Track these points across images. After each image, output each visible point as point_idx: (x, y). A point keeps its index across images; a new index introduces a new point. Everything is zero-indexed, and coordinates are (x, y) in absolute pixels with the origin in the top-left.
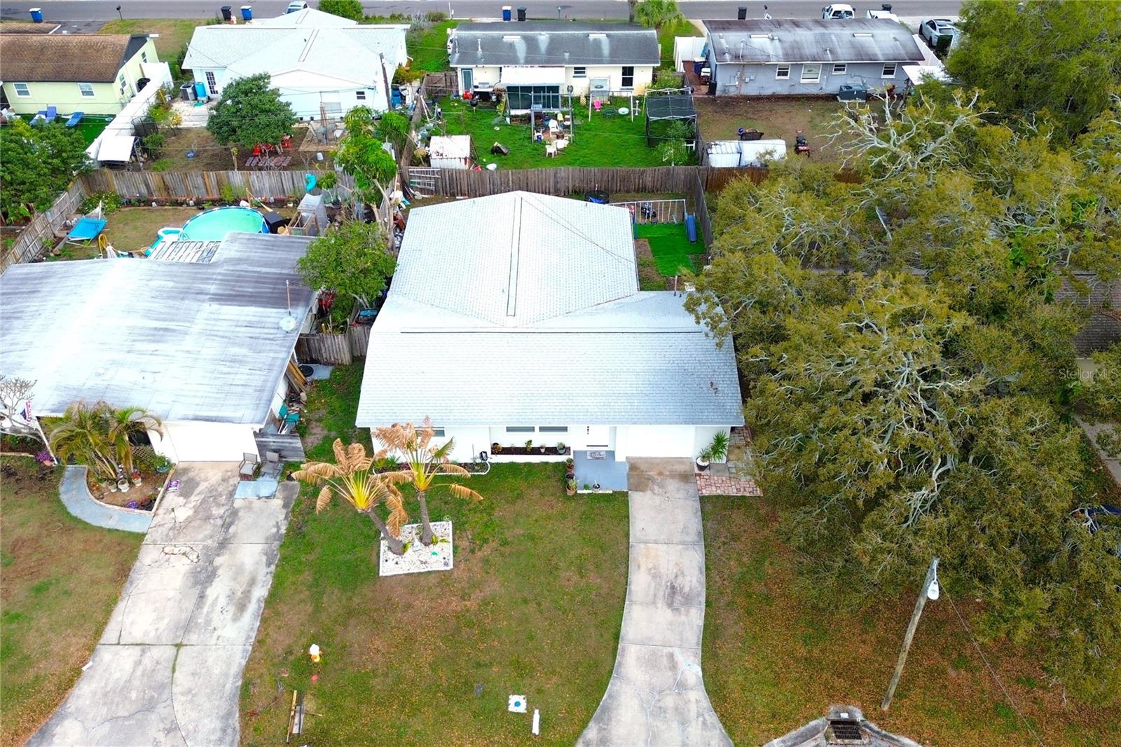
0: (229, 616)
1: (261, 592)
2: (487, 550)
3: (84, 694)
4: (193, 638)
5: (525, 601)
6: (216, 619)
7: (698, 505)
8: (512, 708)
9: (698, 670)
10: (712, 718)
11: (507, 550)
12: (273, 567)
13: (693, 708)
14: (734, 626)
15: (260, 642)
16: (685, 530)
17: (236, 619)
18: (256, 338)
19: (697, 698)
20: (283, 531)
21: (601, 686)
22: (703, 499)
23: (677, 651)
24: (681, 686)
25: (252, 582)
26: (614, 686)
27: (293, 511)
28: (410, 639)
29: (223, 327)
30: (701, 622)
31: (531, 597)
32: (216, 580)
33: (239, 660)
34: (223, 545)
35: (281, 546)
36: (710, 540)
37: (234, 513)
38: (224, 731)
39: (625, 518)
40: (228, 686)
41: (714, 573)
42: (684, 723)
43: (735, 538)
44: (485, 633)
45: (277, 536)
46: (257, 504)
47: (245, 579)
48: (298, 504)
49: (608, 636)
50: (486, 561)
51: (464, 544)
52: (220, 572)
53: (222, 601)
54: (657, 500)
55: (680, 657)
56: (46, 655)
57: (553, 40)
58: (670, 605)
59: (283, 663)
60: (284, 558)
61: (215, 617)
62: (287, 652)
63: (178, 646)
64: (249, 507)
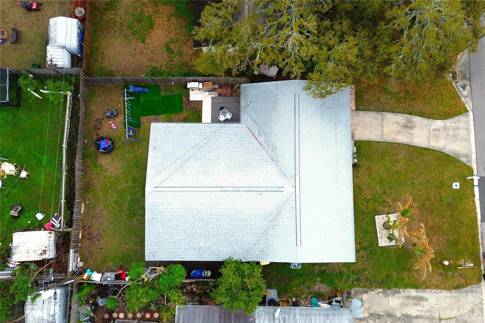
0: (425, 303)
1: (413, 292)
2: (389, 200)
4: (436, 315)
5: (413, 184)
6: (427, 307)
7: (362, 112)
8: (458, 187)
9: (439, 121)
10: (456, 119)
11: (388, 192)
12: (401, 290)
13: (453, 125)
14: (419, 105)
15: (437, 287)
16: (377, 119)
17: (426, 300)
19: (449, 123)
20: (381, 290)
21: (447, 156)
22: (357, 110)
23: (431, 128)
24: (445, 128)
25: (409, 297)
26: (446, 151)
27: (369, 288)
30: (419, 118)
31: (410, 182)
32: (408, 313)
33: (445, 294)
34: (390, 315)
35: (389, 289)
36: (381, 109)
37: (372, 315)
38: (472, 292)
39: (369, 143)
40: (455, 295)
41: (396, 110)
42: (458, 128)
43: (379, 99)
44: (428, 199)
45: (384, 292)
46: (366, 305)
47: (407, 301)
48: (364, 286)
49: (426, 152)
50: (393, 200)
51: (386, 210)
52: (404, 313)
53: (419, 308)
54: (358, 128)
55: (434, 127)
58: (412, 128)
59: (446, 276)
60: (396, 286)
61: (426, 308)
62: (441, 274)
63: (440, 320)
64: (369, 309)
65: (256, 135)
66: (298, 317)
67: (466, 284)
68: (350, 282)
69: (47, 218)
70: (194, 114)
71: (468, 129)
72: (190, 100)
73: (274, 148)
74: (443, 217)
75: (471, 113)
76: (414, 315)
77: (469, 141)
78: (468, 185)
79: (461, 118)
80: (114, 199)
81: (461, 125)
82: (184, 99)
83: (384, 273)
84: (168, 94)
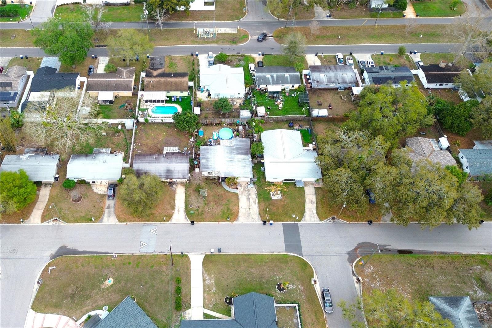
1: (257, 201)
2: (285, 196)
3: (240, 214)
4: (250, 207)
5: (292, 203)
6: (253, 205)
8: (293, 217)
9: (315, 211)
10: (318, 217)
11: (288, 196)
12: (257, 198)
13: (315, 216)
14: (320, 206)
15: (259, 208)
16: (313, 193)
17: (255, 205)
18: (245, 162)
19: (316, 215)
20: (257, 193)
21: (304, 214)
22: (315, 188)
23: (313, 209)
24: (313, 214)
25: (255, 200)
26: (305, 214)
27: (257, 189)
28: (278, 208)
29: (240, 160)
30: (315, 206)
32: (250, 199)
33: (258, 210)
34: (249, 194)
35: (257, 195)
36: (316, 194)
37: (249, 190)
39: (304, 191)
40: (257, 213)
41: (317, 199)
42: (314, 218)
43: (320, 194)
44: (288, 207)
46: (252, 188)
47: (254, 199)
48: (257, 187)
49: (304, 207)
50: (286, 197)
51: (282, 195)
53: (252, 203)
54: (308, 188)
56: (234, 209)
57: (277, 76)
58: (311, 203)
59: (263, 211)
62: (264, 209)
63: (249, 209)
64: (251, 189)
67: (261, 217)
69: (268, 114)
70: (305, 145)
71: (314, 221)
72: (309, 144)
74: (282, 211)
75: (320, 222)
77: (310, 221)
78: (294, 219)
79: (318, 219)
81: (316, 219)
83: (262, 194)
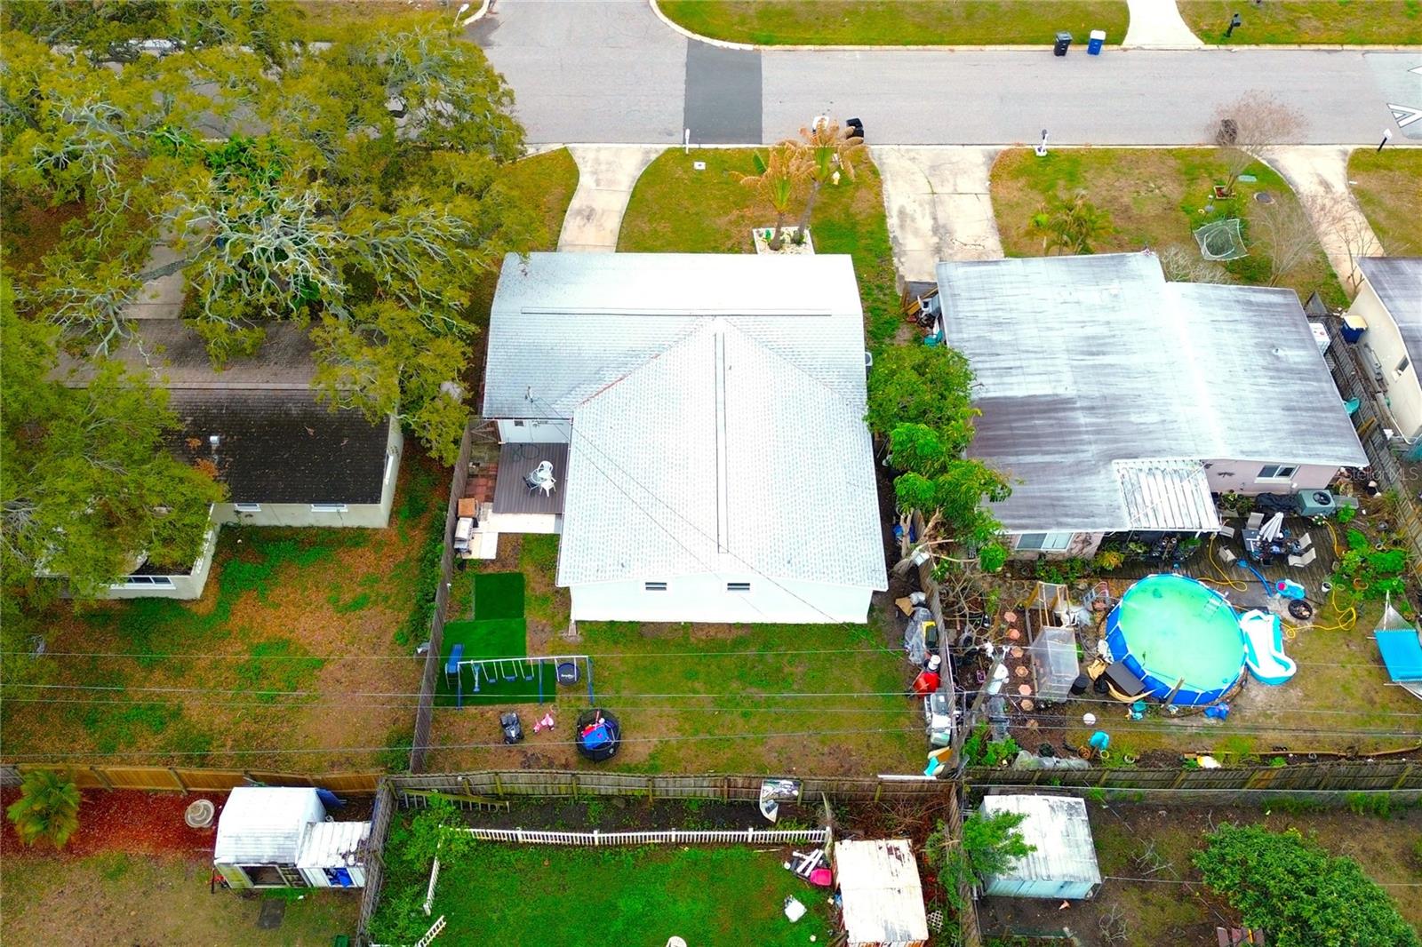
0: (909, 209)
1: (893, 221)
4: (928, 198)
5: (697, 214)
6: (916, 206)
8: (703, 164)
9: (581, 179)
10: (578, 161)
12: (891, 236)
13: (589, 165)
14: (549, 200)
15: (879, 194)
17: (902, 207)
18: (992, 354)
19: (585, 169)
20: (895, 260)
21: (647, 174)
23: (594, 187)
24: (594, 173)
26: (638, 173)
27: (894, 274)
29: (1035, 365)
30: (573, 201)
31: (694, 217)
32: (930, 228)
33: (889, 187)
34: (939, 251)
35: (891, 249)
38: (881, 159)
40: (888, 176)
41: (556, 228)
42: (596, 159)
44: (726, 198)
45: (899, 255)
47: (909, 229)
48: (892, 280)
49: (639, 196)
50: (730, 238)
52: (931, 233)
53: (918, 216)
55: (592, 184)
58: (593, 210)
60: (886, 241)
61: (919, 210)
62: (857, 188)
63: (933, 193)
65: (601, 387)
66: (965, 336)
68: (887, 298)
70: (531, 551)
71: (599, 150)
72: (494, 557)
73: (634, 354)
75: (570, 145)
76: (932, 222)
77: (619, 150)
78: (700, 155)
79: (577, 155)
80: (740, 722)
81: (590, 156)
82: (490, 571)
84: (473, 605)
